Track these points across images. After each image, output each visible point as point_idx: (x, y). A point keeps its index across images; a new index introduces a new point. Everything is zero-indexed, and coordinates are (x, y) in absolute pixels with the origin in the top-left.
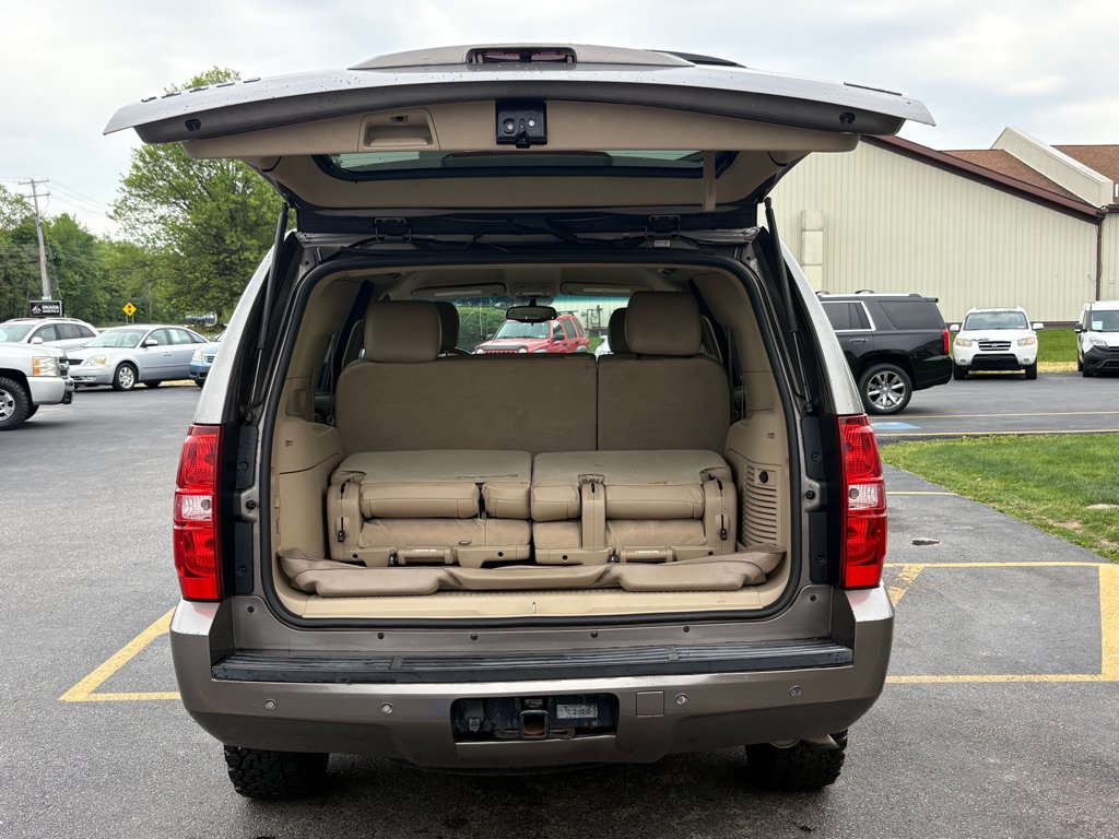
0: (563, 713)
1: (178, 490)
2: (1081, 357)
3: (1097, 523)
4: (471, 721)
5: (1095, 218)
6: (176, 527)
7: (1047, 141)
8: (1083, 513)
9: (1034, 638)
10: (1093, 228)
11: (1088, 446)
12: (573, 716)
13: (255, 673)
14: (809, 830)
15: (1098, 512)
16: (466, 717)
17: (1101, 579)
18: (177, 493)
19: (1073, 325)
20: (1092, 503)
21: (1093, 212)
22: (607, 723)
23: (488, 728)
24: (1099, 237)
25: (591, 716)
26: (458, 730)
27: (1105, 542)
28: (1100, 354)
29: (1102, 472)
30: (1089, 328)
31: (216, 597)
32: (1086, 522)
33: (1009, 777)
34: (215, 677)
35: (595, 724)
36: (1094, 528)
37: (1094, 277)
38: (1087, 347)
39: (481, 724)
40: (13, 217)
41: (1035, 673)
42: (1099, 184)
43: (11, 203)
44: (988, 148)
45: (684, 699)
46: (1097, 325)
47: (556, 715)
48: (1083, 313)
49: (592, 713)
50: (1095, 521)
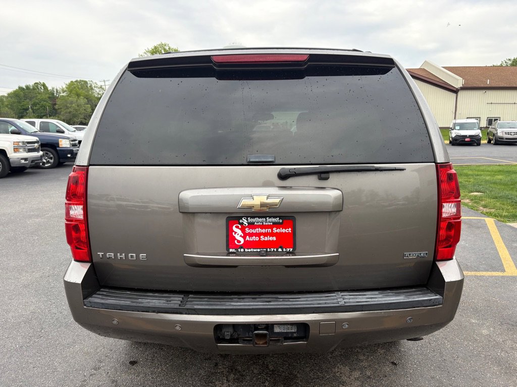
0: (277, 330)
1: (67, 202)
2: (451, 139)
3: (476, 201)
4: (226, 333)
5: (455, 91)
6: (66, 222)
7: (440, 66)
8: (470, 196)
9: (469, 253)
10: (454, 95)
11: (462, 170)
12: (283, 331)
13: (106, 305)
14: (396, 364)
15: (476, 196)
16: (223, 332)
17: (488, 225)
18: (66, 204)
19: (449, 128)
20: (472, 192)
21: (455, 89)
22: (302, 335)
23: (236, 336)
24: (457, 98)
25: (293, 331)
26: (219, 337)
27: (481, 208)
28: (458, 138)
29: (472, 180)
30: (454, 129)
31: (89, 260)
32: (472, 200)
33: (485, 332)
34: (85, 305)
35: (295, 335)
36: (475, 202)
37: (454, 112)
38: (453, 135)
39: (231, 335)
40: (100, 93)
41: (476, 271)
42: (458, 80)
43: (99, 88)
44: (418, 68)
45: (347, 325)
46: (458, 128)
47: (273, 331)
48: (452, 124)
49: (294, 330)
50: (475, 199)
